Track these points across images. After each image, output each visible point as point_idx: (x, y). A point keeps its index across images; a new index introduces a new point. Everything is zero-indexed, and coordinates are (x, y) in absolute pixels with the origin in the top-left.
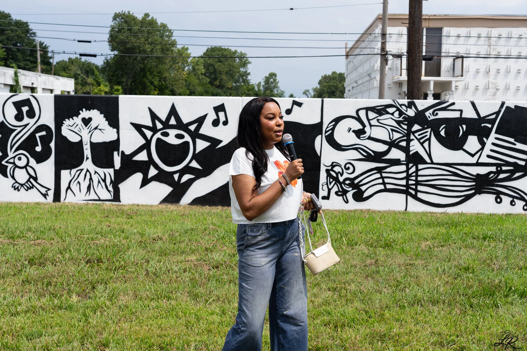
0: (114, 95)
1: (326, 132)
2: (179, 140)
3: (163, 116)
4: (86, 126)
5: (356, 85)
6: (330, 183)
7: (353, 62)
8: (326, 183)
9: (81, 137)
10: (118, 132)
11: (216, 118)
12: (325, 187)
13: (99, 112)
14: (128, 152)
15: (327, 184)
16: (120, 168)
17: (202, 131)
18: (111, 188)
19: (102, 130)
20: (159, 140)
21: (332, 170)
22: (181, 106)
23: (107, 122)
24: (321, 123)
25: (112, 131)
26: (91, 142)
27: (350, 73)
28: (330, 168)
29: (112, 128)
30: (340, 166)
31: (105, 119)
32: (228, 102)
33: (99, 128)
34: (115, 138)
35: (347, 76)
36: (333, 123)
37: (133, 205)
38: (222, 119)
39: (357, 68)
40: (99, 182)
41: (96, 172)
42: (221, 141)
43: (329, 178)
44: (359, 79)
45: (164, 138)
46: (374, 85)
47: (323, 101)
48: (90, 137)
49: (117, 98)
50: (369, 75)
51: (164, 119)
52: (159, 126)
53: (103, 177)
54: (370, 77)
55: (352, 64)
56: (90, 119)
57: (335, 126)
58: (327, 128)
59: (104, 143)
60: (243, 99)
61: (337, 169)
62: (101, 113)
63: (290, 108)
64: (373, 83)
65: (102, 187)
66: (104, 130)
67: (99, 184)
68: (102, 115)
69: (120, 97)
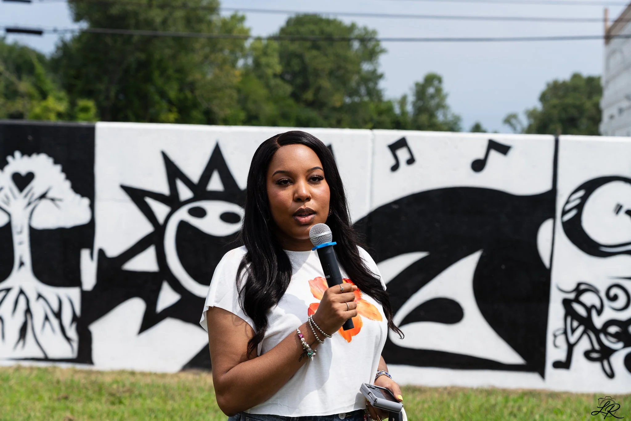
0: (84, 123)
1: (564, 213)
2: (230, 225)
3: (194, 171)
4: (21, 191)
6: (573, 331)
8: (562, 331)
9: (9, 215)
10: (92, 207)
12: (561, 340)
13: (51, 160)
14: (113, 252)
15: (565, 333)
16: (96, 287)
18: (72, 333)
19: (56, 201)
20: (183, 226)
21: (577, 300)
23: (68, 184)
24: (552, 194)
25: (79, 203)
26: (30, 227)
28: (572, 296)
29: (78, 197)
30: (595, 291)
31: (63, 176)
32: (341, 141)
33: (50, 195)
34: (83, 218)
36: (581, 193)
37: (122, 372)
40: (47, 318)
41: (40, 296)
43: (569, 319)
45: (195, 222)
47: (557, 142)
48: (28, 216)
49: (92, 129)
51: (195, 177)
52: (185, 193)
53: (56, 307)
56: (30, 176)
57: (584, 199)
58: (567, 202)
59: (61, 231)
60: (374, 135)
61: (588, 299)
62: (56, 162)
63: (481, 155)
65: (53, 330)
66: (60, 200)
67: (47, 324)
68: (58, 168)
69: (100, 126)
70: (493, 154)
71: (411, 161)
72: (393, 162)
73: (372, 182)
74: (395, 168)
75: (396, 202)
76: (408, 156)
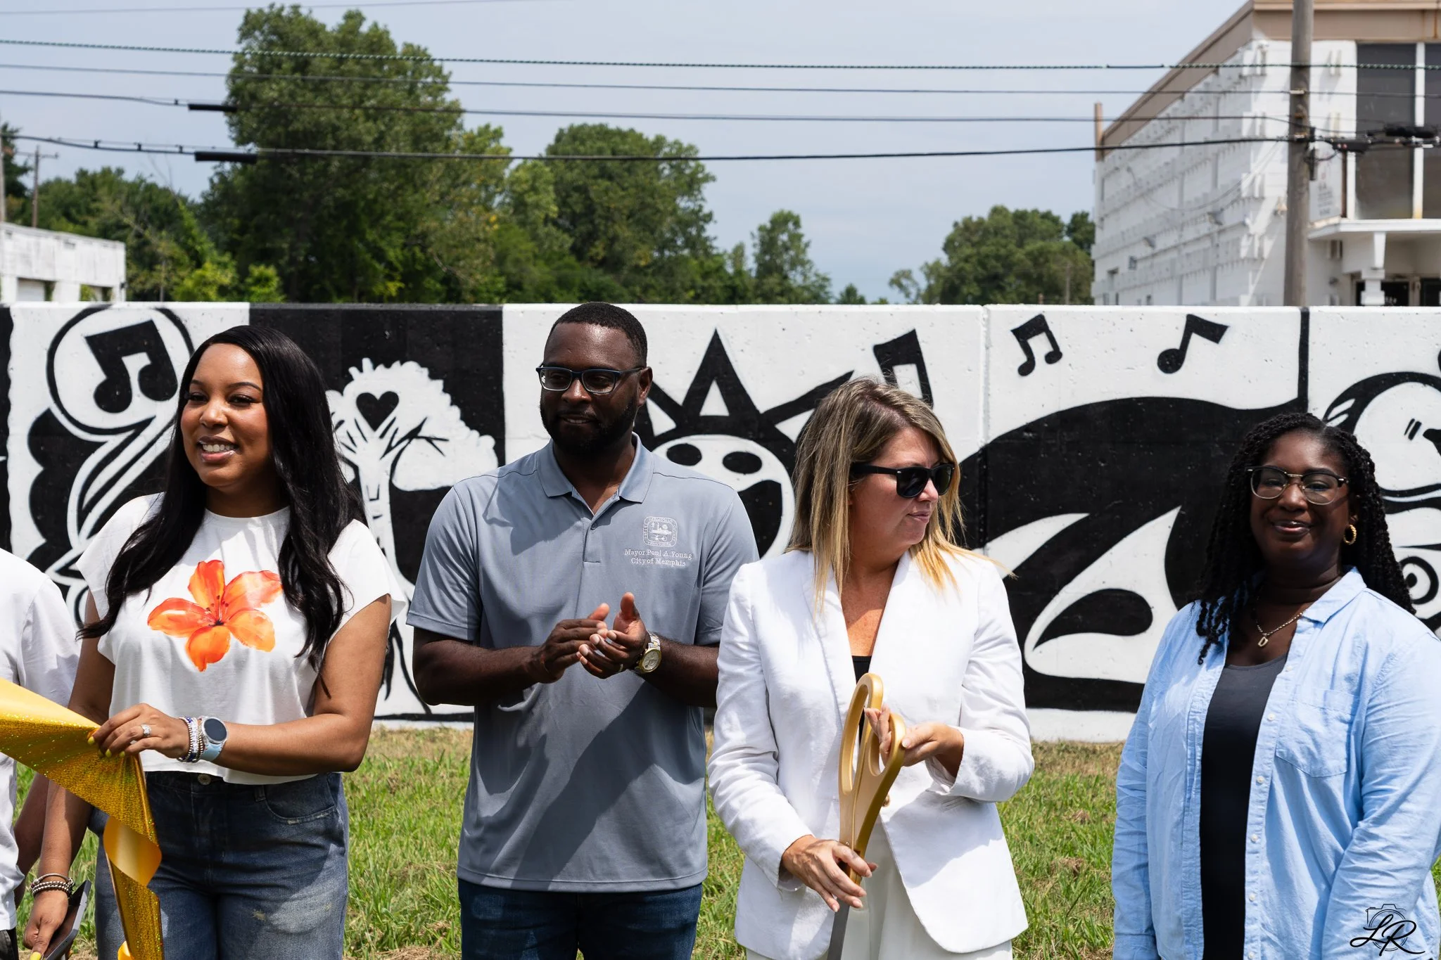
0: (482, 306)
2: (741, 476)
3: (676, 384)
4: (375, 426)
5: (1149, 251)
7: (1129, 170)
9: (356, 469)
10: (500, 449)
13: (425, 371)
19: (435, 442)
22: (746, 343)
23: (456, 411)
25: (478, 445)
26: (392, 488)
27: (1116, 211)
29: (475, 433)
31: (447, 398)
32: (932, 325)
33: (424, 432)
35: (1102, 220)
36: (1348, 404)
39: (1151, 191)
44: (1165, 231)
46: (1238, 252)
47: (1305, 317)
48: (389, 469)
49: (498, 315)
50: (1215, 216)
51: (679, 396)
52: (661, 422)
54: (1219, 223)
55: (1124, 179)
56: (391, 400)
57: (1354, 414)
60: (988, 311)
62: (433, 376)
63: (1176, 345)
64: (1237, 242)
66: (444, 440)
68: (439, 384)
69: (511, 311)
70: (1196, 339)
71: (1054, 356)
72: (1023, 359)
73: (987, 395)
74: (1026, 369)
75: (1027, 428)
76: (1048, 348)
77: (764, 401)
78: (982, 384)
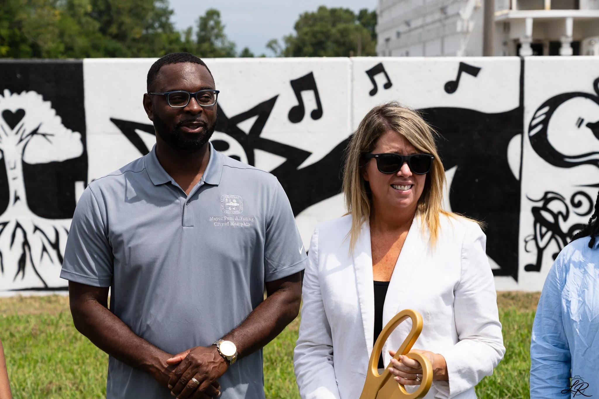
0: (72, 60)
1: (531, 128)
4: (12, 128)
6: (542, 236)
8: (532, 237)
9: (2, 153)
10: (84, 140)
11: (296, 103)
12: (532, 246)
13: (40, 97)
15: (535, 238)
17: (267, 133)
19: (49, 137)
21: (545, 208)
23: (58, 119)
24: (520, 111)
25: (71, 138)
26: (23, 162)
28: (540, 204)
29: (69, 131)
30: (561, 199)
31: (53, 112)
32: (322, 69)
33: (41, 131)
34: (76, 152)
36: (546, 109)
38: (310, 105)
40: (44, 249)
41: (36, 228)
42: (307, 154)
43: (538, 226)
47: (523, 62)
48: (21, 151)
49: (80, 67)
53: (53, 239)
56: (21, 113)
57: (549, 115)
58: (534, 118)
59: (54, 165)
60: (352, 61)
61: (555, 206)
62: (45, 99)
63: (454, 78)
65: (52, 260)
66: (52, 135)
67: (45, 254)
68: (48, 104)
69: (87, 62)
70: (465, 76)
71: (388, 85)
72: (371, 87)
73: (352, 107)
74: (373, 92)
76: (385, 81)
77: (230, 112)
78: (349, 100)
